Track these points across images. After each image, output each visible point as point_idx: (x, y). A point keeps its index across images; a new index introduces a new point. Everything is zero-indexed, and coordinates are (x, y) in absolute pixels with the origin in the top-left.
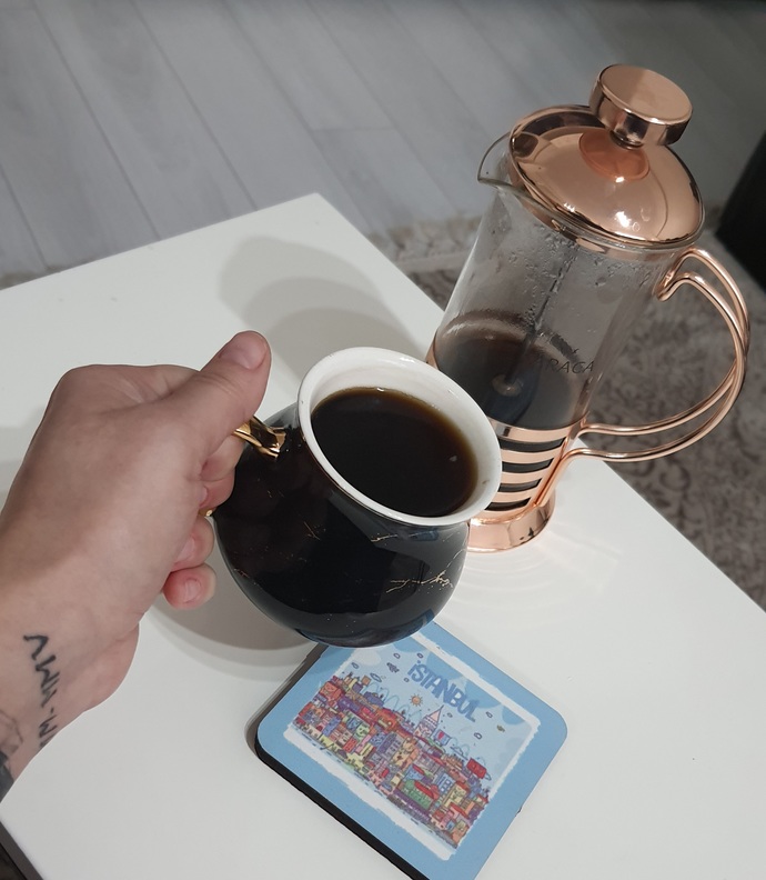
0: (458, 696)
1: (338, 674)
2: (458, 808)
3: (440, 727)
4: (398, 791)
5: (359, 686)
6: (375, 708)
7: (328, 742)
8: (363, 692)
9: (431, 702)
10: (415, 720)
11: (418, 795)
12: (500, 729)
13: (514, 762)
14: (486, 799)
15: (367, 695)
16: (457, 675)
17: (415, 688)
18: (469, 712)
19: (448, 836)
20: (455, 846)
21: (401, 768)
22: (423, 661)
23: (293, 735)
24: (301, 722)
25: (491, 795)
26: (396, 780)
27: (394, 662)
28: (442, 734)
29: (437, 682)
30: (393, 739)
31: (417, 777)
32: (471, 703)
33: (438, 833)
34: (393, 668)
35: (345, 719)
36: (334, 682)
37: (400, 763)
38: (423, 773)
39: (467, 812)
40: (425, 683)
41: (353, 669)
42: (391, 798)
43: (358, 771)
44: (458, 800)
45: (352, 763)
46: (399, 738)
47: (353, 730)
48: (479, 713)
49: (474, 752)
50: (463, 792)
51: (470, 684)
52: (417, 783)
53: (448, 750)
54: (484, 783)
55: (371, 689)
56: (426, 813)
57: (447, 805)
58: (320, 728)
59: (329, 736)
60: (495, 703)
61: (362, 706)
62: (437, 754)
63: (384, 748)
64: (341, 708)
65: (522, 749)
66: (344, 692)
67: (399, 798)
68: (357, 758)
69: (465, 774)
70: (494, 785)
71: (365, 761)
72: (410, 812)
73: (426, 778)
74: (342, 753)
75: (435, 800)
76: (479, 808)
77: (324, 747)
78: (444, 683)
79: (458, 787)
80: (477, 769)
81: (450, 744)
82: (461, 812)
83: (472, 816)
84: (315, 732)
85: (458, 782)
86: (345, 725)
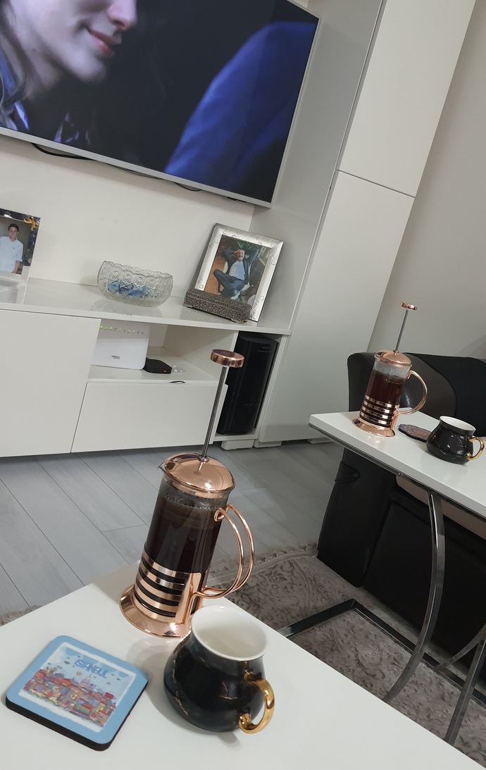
0: (98, 669)
1: (42, 668)
2: (102, 712)
3: (91, 682)
4: (74, 708)
5: (52, 672)
6: (60, 679)
7: (40, 694)
8: (54, 673)
9: (86, 674)
10: (79, 681)
11: (84, 709)
12: (118, 679)
13: (126, 691)
14: (115, 707)
15: (56, 674)
16: (97, 661)
17: (78, 669)
18: (103, 675)
19: (99, 723)
20: (102, 726)
21: (74, 700)
22: (81, 658)
23: (23, 694)
24: (27, 688)
25: (117, 705)
26: (73, 705)
27: (67, 660)
28: (92, 685)
29: (88, 666)
30: (70, 689)
31: (82, 702)
32: (104, 671)
33: (94, 722)
34: (67, 663)
35: (47, 685)
36: (41, 671)
37: (74, 698)
38: (84, 700)
39: (107, 712)
40: (83, 666)
41: (49, 666)
42: (71, 712)
43: (54, 703)
44: (102, 709)
45: (52, 701)
46: (72, 689)
47: (51, 689)
48: (107, 675)
49: (108, 689)
50: (104, 705)
51: (103, 665)
52: (82, 705)
53: (95, 690)
54: (113, 701)
55: (58, 672)
56: (87, 715)
57: (97, 711)
58: (35, 690)
59: (40, 692)
60: (114, 670)
61: (54, 679)
62: (90, 692)
63: (66, 694)
64: (45, 681)
65: (129, 685)
66: (45, 675)
67: (74, 711)
68: (54, 699)
69: (104, 698)
70: (118, 701)
71: (57, 699)
72: (80, 716)
73: (87, 702)
74: (47, 698)
75: (91, 710)
76: (112, 710)
77: (38, 696)
78: (91, 666)
79: (102, 704)
80: (109, 696)
81: (96, 688)
82: (104, 713)
83: (109, 714)
84: (34, 691)
85: (101, 702)
86: (47, 687)
